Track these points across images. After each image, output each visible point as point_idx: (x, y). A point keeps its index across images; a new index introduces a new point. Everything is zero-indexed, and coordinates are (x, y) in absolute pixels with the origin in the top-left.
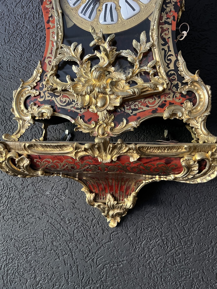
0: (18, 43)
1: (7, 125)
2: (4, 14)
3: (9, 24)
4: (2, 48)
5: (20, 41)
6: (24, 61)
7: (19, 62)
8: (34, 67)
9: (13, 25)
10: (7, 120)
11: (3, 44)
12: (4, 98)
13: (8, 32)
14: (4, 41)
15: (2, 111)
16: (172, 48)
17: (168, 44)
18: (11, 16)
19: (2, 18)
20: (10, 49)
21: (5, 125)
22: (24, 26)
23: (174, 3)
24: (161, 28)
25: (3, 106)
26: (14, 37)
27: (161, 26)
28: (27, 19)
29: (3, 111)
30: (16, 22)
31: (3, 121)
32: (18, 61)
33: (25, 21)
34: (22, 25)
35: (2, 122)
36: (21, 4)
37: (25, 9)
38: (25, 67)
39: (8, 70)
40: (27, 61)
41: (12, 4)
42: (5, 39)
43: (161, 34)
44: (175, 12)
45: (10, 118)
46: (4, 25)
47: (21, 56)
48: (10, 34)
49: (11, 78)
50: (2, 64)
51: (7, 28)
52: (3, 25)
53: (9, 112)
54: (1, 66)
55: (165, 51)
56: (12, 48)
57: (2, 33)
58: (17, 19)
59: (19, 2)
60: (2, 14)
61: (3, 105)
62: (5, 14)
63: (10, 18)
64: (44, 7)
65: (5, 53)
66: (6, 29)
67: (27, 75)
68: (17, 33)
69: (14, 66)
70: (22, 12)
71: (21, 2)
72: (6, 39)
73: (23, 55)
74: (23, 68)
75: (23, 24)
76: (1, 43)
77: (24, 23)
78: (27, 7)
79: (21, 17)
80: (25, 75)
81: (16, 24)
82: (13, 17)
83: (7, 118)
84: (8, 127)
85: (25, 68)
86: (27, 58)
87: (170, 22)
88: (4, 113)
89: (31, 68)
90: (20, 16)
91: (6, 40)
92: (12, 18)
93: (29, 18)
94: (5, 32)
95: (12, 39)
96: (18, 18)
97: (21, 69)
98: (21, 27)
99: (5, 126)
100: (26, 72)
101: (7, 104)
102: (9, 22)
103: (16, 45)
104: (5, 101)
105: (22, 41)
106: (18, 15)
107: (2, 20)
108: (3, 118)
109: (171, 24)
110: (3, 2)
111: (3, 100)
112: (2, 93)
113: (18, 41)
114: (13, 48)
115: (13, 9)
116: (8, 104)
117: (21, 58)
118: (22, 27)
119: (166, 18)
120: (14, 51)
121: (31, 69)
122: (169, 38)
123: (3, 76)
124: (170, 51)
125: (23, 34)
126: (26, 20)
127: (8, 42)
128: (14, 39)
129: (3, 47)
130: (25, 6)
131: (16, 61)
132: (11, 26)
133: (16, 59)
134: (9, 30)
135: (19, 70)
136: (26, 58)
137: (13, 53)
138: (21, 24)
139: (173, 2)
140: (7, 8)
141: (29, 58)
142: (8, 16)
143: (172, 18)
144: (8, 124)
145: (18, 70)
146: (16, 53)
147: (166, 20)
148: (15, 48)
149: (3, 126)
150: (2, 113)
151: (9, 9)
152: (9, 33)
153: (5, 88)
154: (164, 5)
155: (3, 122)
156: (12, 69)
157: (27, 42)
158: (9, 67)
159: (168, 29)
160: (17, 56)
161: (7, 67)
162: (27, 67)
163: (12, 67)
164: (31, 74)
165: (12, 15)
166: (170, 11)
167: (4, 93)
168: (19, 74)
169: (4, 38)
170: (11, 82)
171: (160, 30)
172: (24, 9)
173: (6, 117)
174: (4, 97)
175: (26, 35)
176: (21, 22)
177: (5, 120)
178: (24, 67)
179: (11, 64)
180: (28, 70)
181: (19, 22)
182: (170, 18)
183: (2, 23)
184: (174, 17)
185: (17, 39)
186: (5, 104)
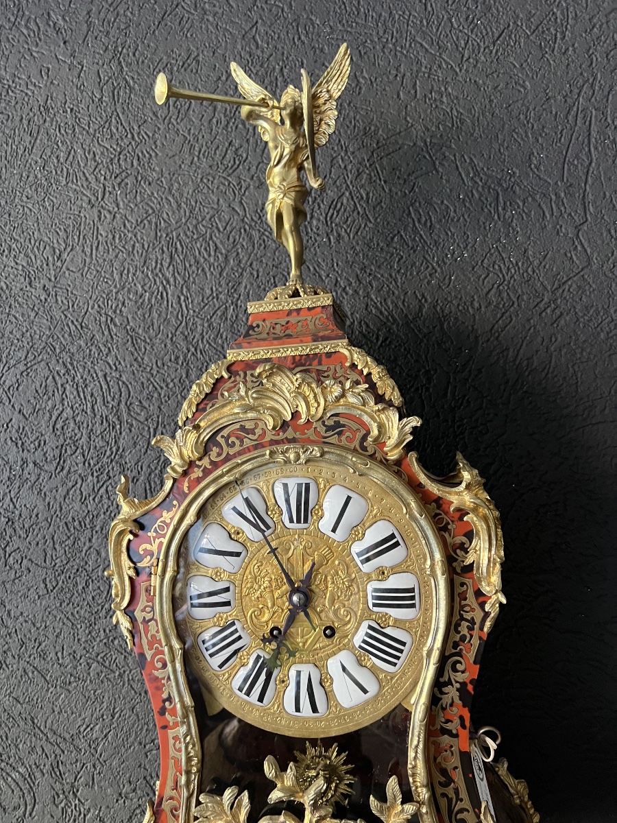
0: (80, 592)
1: (69, 807)
2: (37, 516)
3: (52, 543)
4: (41, 604)
5: (83, 588)
6: (98, 639)
7: (87, 641)
8: (125, 657)
9: (63, 545)
10: (67, 793)
11: (41, 593)
12: (55, 737)
13: (53, 563)
14: (43, 586)
15: (53, 769)
16: (464, 794)
17: (454, 782)
18: (55, 521)
19: (34, 526)
20: (61, 605)
21: (63, 805)
22: (92, 549)
23: (458, 685)
24: (434, 743)
25: (53, 756)
26: (70, 578)
27: (432, 739)
28: (96, 532)
29: (56, 770)
30: (69, 538)
31: (57, 794)
32: (83, 640)
33: (92, 536)
34: (86, 548)
35: (56, 797)
36: (78, 491)
37: (89, 507)
38: (102, 655)
39: (60, 662)
40: (105, 641)
41: (57, 491)
42: (44, 581)
43: (435, 759)
44: (464, 706)
45: (73, 787)
46: (40, 545)
47: (91, 625)
48: (56, 568)
49: (70, 683)
50: (44, 644)
51: (49, 552)
52: (38, 543)
53: (69, 771)
54: (42, 651)
55: (450, 801)
56: (64, 605)
57: (36, 564)
58: (72, 529)
59: (73, 487)
60: (34, 516)
61: (54, 752)
62: (39, 516)
63: (54, 526)
64: (150, 675)
65: (48, 617)
66: (46, 555)
67: (110, 677)
68: (76, 567)
69: (75, 652)
70: (83, 511)
71: (78, 486)
72: (48, 579)
73: (95, 624)
74: (97, 657)
75: (87, 544)
76: (38, 590)
77: (90, 540)
78: (94, 499)
79: (81, 526)
80: (103, 674)
81: (69, 542)
82: (61, 524)
83: (67, 788)
84: (72, 811)
85: (102, 658)
86: (105, 631)
87: (454, 732)
88: (58, 773)
89: (116, 659)
90: (80, 522)
91: (48, 583)
92: (59, 527)
93: (102, 529)
94: (45, 562)
95: (63, 582)
96: (74, 528)
97: (92, 661)
98: (84, 551)
99: (63, 809)
100: (106, 667)
101: (63, 752)
102: (53, 536)
103: (74, 597)
104: (57, 743)
105: (90, 587)
106: (73, 519)
107: (34, 530)
108: (58, 786)
109: (457, 736)
110: (33, 485)
111: (52, 740)
112: (49, 722)
113: (80, 587)
114: (68, 604)
115: (60, 503)
116: (66, 752)
117: (90, 633)
118: (87, 551)
119: (443, 720)
120: (72, 613)
121: (117, 661)
122: (456, 768)
123: (48, 678)
124: (462, 800)
125: (91, 569)
126: (94, 532)
127: (54, 588)
128: (69, 581)
129: (44, 603)
130: (89, 496)
131: (79, 640)
132: (57, 546)
133: (78, 635)
134: (54, 558)
135: (88, 664)
136: (102, 632)
137: (70, 617)
138: (85, 544)
139: (457, 682)
140: (44, 500)
141: (110, 631)
142: (49, 520)
143: (457, 721)
144: (70, 802)
145: (85, 663)
146: (78, 617)
147: (444, 725)
148: (73, 604)
149: (57, 807)
150: (53, 775)
151: (49, 503)
152: (54, 566)
153: (56, 709)
154: (436, 689)
155: (59, 797)
156: (68, 660)
157: (102, 589)
158: (62, 653)
159: (451, 747)
160: (79, 626)
161: (56, 654)
162: (107, 654)
163: (70, 654)
164: (117, 673)
165: (58, 519)
166: (451, 705)
167: (54, 722)
168: (89, 674)
169: (43, 577)
170: (70, 692)
171: (432, 749)
172: (87, 506)
173: (63, 784)
174: (55, 733)
175: (98, 571)
176: (82, 539)
177: (61, 792)
178: (98, 655)
179: (65, 647)
180: (110, 662)
181: (79, 539)
182: (452, 722)
183: (34, 539)
184: (461, 718)
185: (76, 583)
186: (58, 751)
